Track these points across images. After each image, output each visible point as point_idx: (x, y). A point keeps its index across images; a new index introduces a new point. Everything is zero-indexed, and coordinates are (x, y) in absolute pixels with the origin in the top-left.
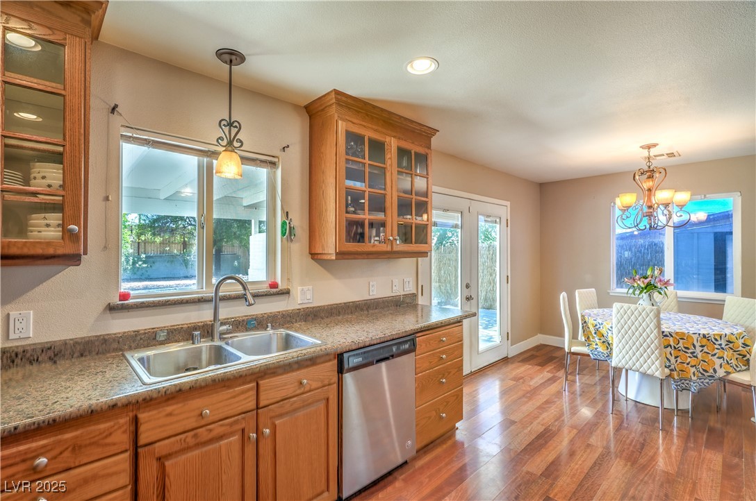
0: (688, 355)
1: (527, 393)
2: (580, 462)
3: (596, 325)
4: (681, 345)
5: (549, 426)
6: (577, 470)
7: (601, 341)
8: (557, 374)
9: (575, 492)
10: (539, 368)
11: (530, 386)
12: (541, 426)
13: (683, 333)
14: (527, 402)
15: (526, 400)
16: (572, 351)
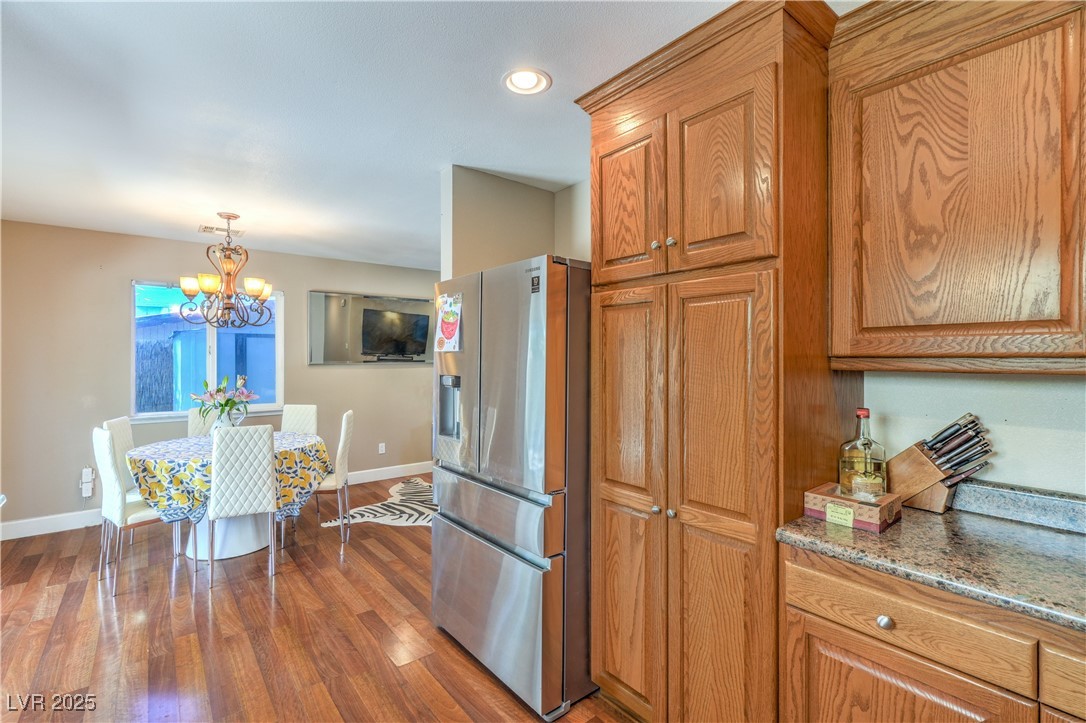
0: (290, 476)
1: (50, 635)
2: (240, 665)
3: (173, 469)
4: (284, 466)
5: (150, 654)
6: (247, 676)
7: (180, 491)
8: (72, 579)
9: (272, 700)
10: (22, 586)
11: (41, 622)
12: (137, 665)
13: (286, 452)
14: (68, 650)
15: (62, 646)
16: (129, 523)
